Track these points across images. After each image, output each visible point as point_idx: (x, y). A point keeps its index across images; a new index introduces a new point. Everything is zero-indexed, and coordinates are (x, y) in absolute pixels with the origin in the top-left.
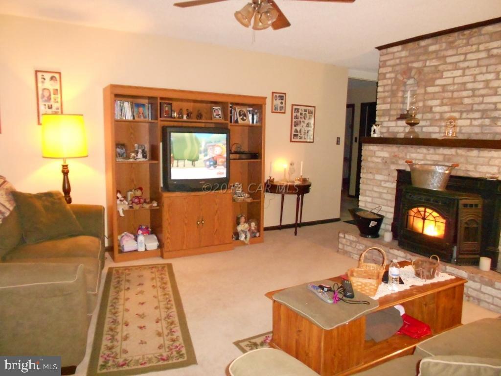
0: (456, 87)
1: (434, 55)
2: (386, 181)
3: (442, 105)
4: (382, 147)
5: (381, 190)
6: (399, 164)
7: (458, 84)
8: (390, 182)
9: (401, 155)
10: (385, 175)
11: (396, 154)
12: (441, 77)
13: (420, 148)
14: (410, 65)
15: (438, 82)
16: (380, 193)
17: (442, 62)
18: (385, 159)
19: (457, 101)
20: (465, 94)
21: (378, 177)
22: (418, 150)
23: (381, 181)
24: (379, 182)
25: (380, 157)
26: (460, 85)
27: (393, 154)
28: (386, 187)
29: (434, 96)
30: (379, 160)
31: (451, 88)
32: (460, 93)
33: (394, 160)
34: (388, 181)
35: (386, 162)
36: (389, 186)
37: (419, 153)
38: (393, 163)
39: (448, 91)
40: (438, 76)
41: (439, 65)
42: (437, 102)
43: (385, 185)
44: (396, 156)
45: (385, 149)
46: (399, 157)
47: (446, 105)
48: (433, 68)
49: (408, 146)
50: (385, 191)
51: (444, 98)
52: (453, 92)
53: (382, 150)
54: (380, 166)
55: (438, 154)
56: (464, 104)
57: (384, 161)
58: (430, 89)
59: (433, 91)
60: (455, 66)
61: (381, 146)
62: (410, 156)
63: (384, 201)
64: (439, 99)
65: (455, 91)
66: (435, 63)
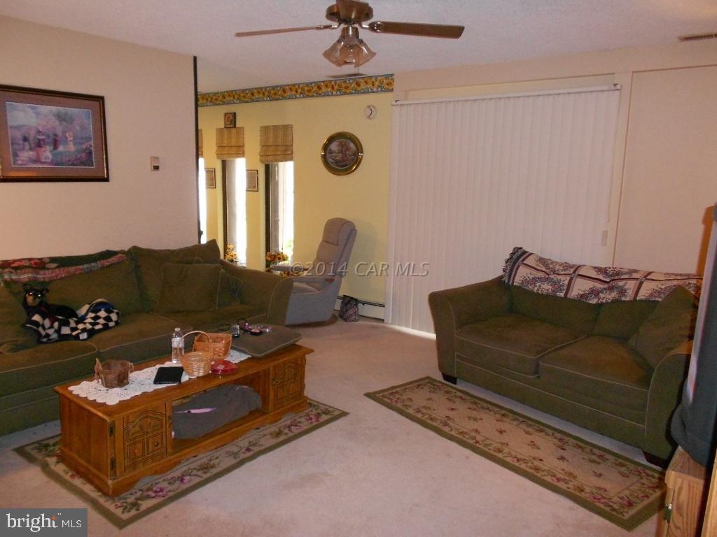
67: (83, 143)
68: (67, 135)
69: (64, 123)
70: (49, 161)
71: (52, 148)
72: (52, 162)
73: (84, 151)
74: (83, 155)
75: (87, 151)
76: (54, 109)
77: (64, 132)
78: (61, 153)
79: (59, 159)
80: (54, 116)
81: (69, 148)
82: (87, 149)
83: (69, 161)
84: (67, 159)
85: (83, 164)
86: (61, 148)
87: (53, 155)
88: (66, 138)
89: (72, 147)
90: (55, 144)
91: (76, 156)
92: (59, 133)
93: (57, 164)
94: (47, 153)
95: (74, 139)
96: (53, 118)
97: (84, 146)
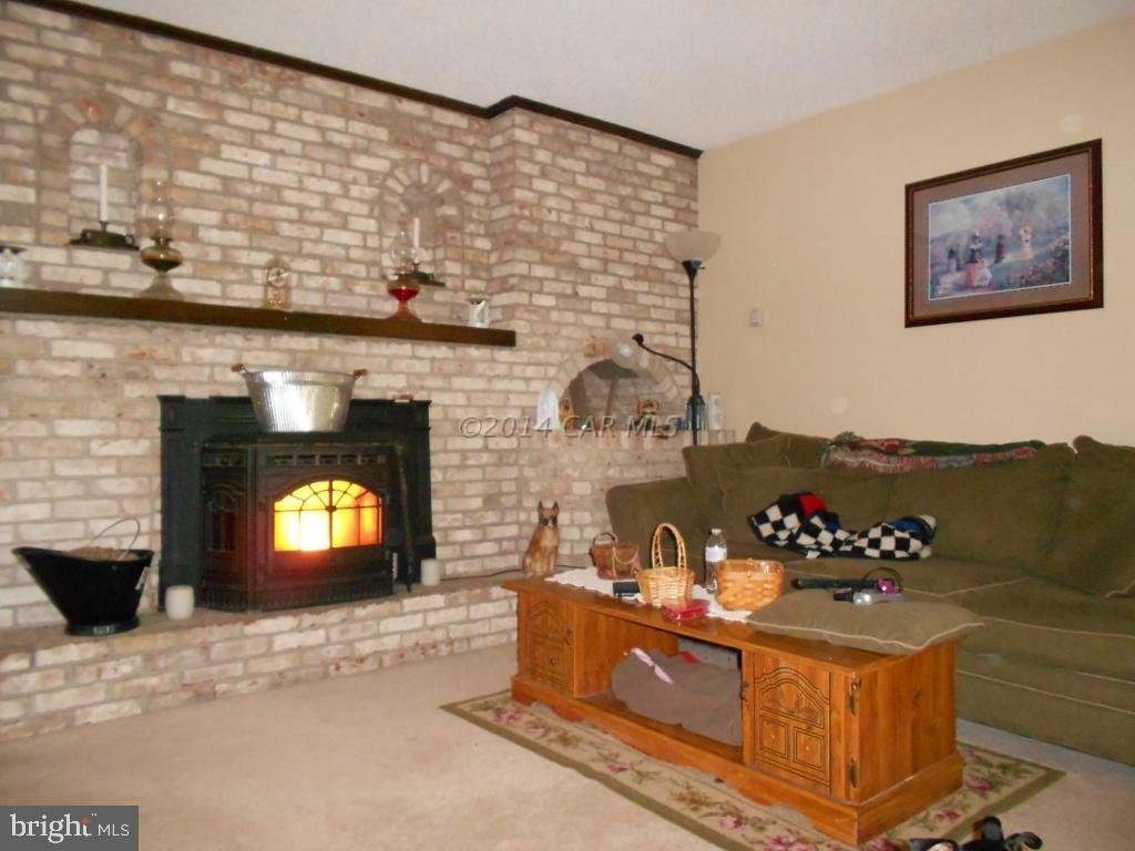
0: (258, 189)
1: (189, 90)
2: (106, 439)
3: (224, 226)
4: (79, 327)
5: (90, 469)
6: (160, 382)
7: (263, 184)
8: (127, 438)
9: (161, 352)
10: (102, 419)
11: (143, 348)
12: (216, 155)
13: (223, 333)
14: (110, 88)
15: (207, 164)
16: (86, 481)
17: (213, 117)
18: (97, 366)
19: (263, 224)
20: (281, 211)
21: (71, 428)
22: (219, 339)
23: (87, 440)
24: (80, 445)
25: (73, 360)
26: (267, 188)
27: (129, 350)
28: (108, 457)
29: (198, 199)
30: (73, 370)
31: (248, 190)
32: (271, 207)
33: (136, 369)
34: (117, 437)
35: (104, 376)
36: (121, 452)
37: (221, 346)
38: (133, 377)
39: (237, 195)
40: (206, 148)
41: (207, 122)
42: (213, 217)
43: (106, 450)
44: (144, 354)
45: (92, 334)
46: (152, 358)
47: (235, 228)
48: (189, 125)
49: (183, 326)
50: (109, 469)
51: (230, 210)
52: (251, 200)
53: (82, 337)
54: (77, 390)
55: (278, 350)
56: (281, 236)
57: (95, 371)
58: (185, 178)
59: (198, 185)
60: (251, 139)
61: (76, 323)
62: (192, 354)
63: (105, 503)
64: (214, 210)
65: (257, 200)
66: (192, 110)
67: (1050, 241)
68: (1022, 233)
69: (1017, 213)
70: (986, 283)
71: (993, 260)
72: (990, 285)
73: (1052, 254)
74: (1050, 263)
75: (1059, 254)
76: (1000, 193)
77: (1015, 230)
78: (1008, 267)
79: (1002, 278)
80: (1000, 204)
81: (1025, 255)
82: (1057, 249)
83: (1022, 277)
84: (1019, 275)
85: (1048, 279)
86: (1008, 258)
87: (992, 273)
88: (1019, 238)
89: (1028, 252)
90: (999, 252)
91: (1035, 267)
92: (1008, 233)
93: (1001, 287)
94: (984, 271)
95: (1033, 236)
96: (999, 208)
97: (1052, 247)
